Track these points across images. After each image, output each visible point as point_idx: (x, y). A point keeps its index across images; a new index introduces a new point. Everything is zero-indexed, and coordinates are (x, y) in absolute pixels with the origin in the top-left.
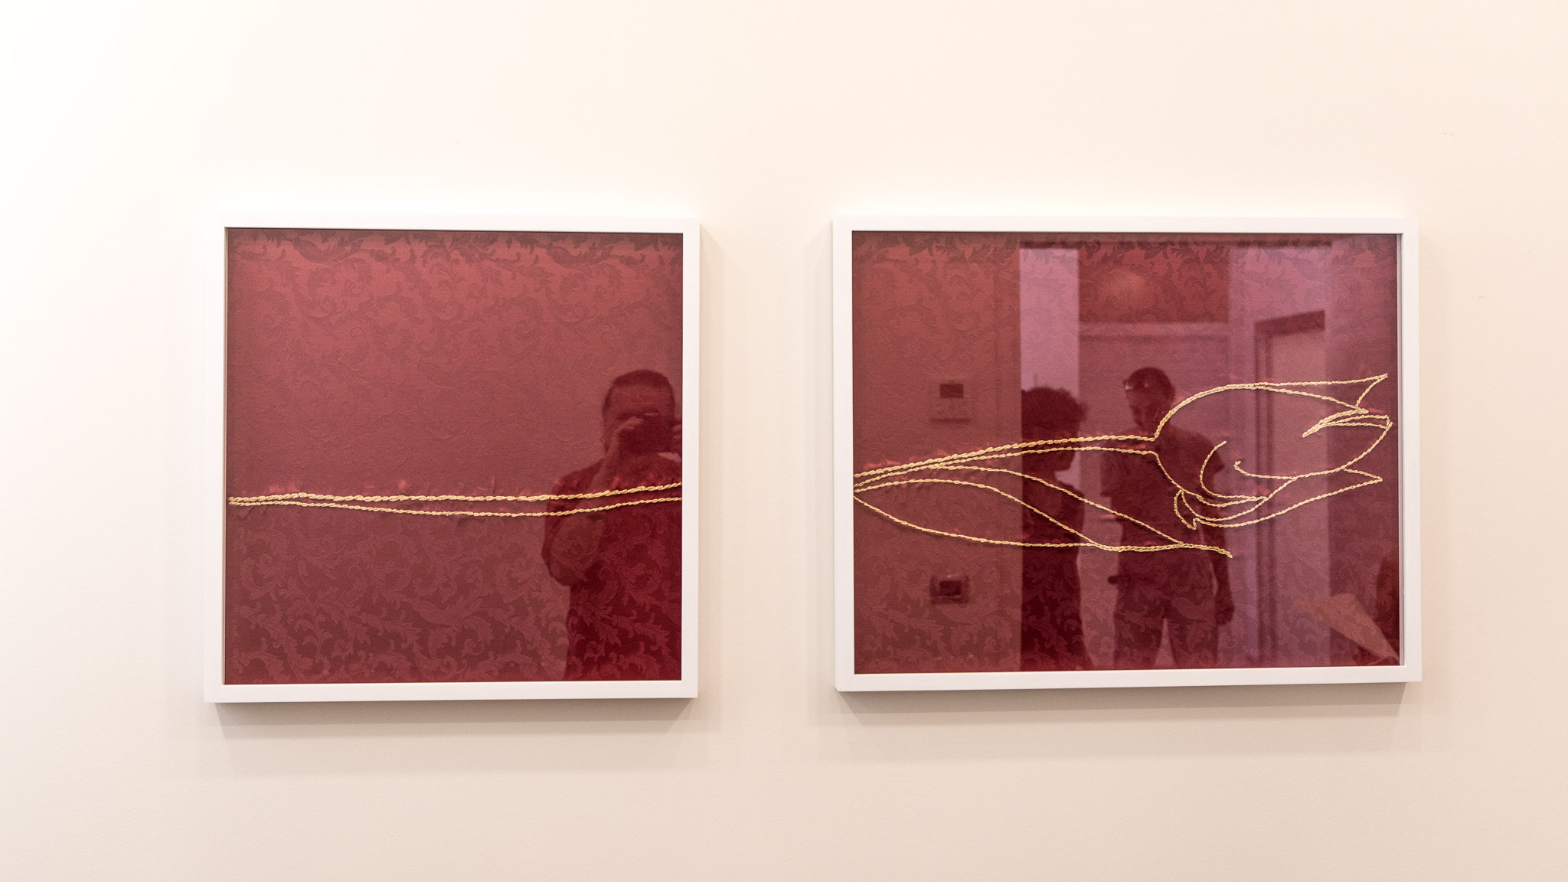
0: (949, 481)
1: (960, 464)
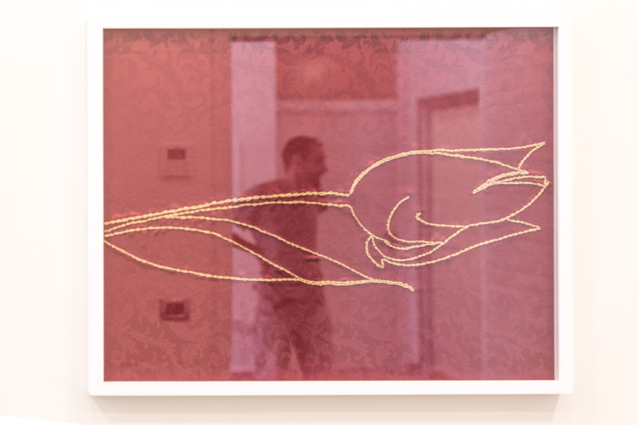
0: (181, 228)
1: (190, 214)
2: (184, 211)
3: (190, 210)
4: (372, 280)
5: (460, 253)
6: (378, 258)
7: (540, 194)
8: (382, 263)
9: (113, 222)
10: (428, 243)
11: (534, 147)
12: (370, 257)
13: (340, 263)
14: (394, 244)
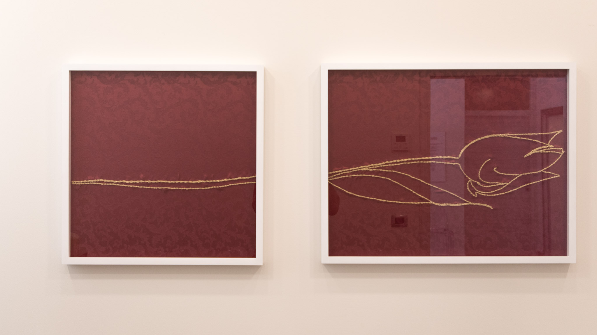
0: (370, 175)
1: (374, 168)
2: (371, 166)
3: (375, 166)
4: (470, 203)
5: (517, 189)
6: (474, 192)
7: (559, 158)
8: (476, 194)
9: (334, 172)
10: (500, 184)
11: (557, 133)
12: (469, 191)
13: (453, 194)
14: (483, 184)
